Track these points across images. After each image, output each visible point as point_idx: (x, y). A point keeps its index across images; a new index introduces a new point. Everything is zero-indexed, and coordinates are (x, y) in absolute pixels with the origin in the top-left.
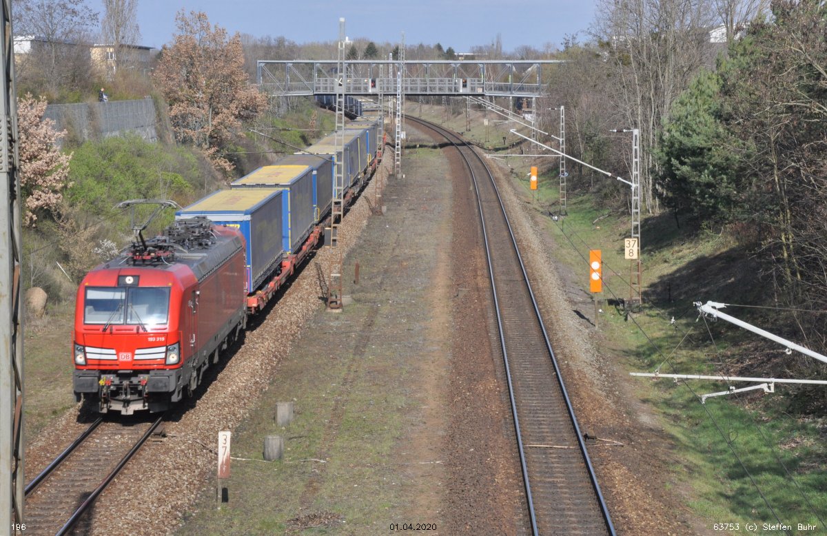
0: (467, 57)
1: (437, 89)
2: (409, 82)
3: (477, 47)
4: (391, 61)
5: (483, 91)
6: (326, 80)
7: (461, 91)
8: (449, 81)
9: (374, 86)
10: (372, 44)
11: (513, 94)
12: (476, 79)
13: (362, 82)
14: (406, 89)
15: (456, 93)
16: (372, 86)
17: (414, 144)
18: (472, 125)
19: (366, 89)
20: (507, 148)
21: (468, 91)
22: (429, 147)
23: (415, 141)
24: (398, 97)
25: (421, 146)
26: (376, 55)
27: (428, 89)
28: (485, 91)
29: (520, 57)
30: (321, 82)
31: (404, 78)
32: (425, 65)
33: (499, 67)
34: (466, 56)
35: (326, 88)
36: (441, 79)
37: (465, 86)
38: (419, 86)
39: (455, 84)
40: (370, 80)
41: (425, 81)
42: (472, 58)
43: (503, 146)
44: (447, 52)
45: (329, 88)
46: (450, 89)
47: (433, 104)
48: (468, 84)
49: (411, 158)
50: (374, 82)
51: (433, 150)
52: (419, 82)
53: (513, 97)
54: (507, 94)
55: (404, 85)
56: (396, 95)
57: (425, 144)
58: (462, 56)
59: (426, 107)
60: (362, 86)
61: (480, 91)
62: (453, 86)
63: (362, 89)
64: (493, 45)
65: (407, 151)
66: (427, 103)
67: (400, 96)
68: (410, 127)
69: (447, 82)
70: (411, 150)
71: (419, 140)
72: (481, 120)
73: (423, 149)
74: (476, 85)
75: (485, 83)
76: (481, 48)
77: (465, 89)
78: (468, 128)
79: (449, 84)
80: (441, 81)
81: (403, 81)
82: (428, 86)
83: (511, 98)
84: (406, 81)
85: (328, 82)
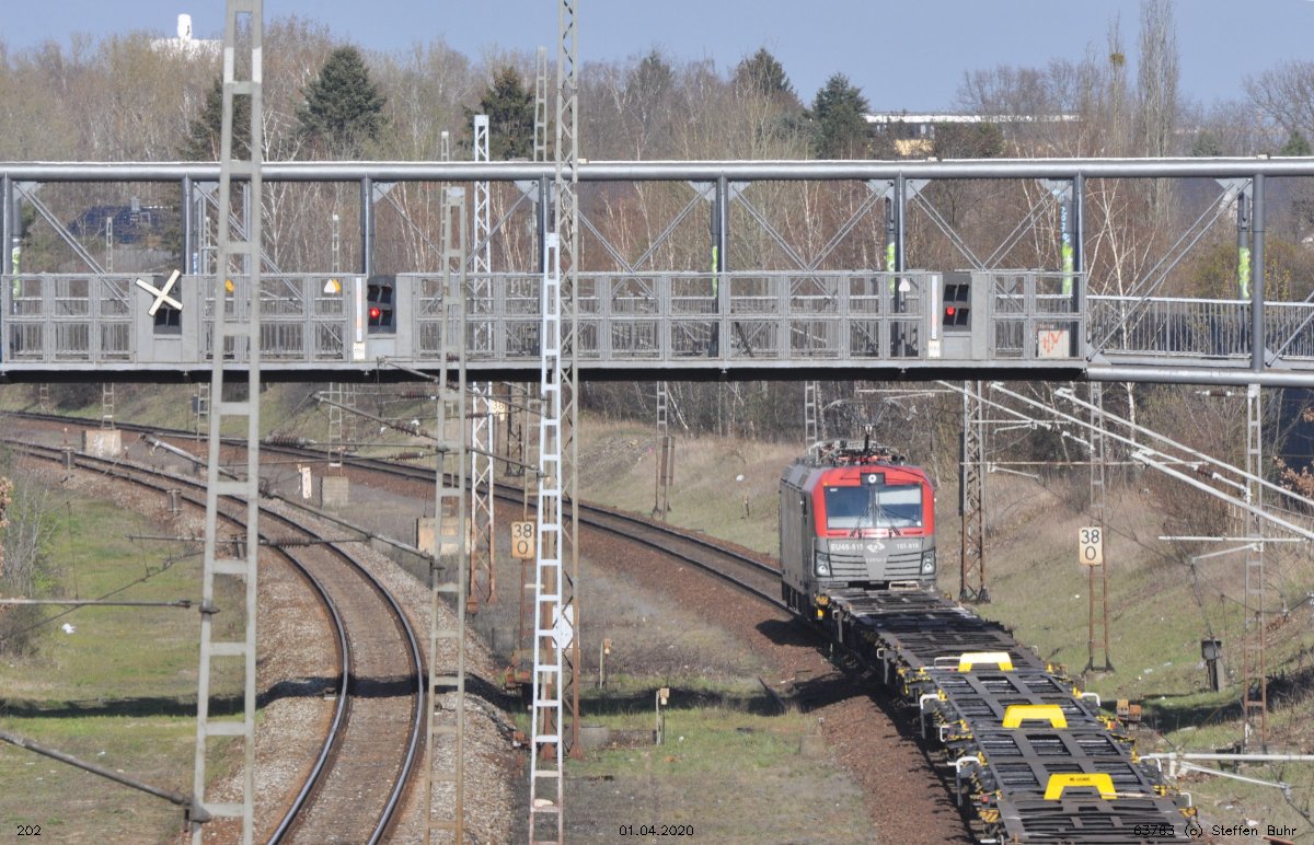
0: (947, 140)
1: (783, 337)
2: (604, 295)
3: (1004, 74)
4: (483, 163)
5: (1074, 350)
6: (79, 288)
7: (936, 349)
8: (858, 286)
9: (382, 320)
10: (347, 56)
11: (1267, 367)
12: (1031, 275)
13: (308, 296)
14: (589, 336)
15: (903, 363)
16: (373, 323)
17: (632, 684)
18: (995, 562)
19: (332, 339)
20: (1232, 712)
21: (975, 347)
22: (735, 702)
23: (640, 662)
24: (545, 387)
25: (683, 698)
26: (373, 131)
27: (726, 337)
28: (1086, 349)
29: (1280, 134)
30: (48, 297)
31: (575, 273)
32: (706, 191)
33: (1164, 203)
34: (943, 128)
35: (78, 337)
36: (805, 273)
37: (957, 319)
38: (666, 317)
39: (898, 303)
40: (360, 285)
41: (706, 286)
42: (985, 141)
43: (1204, 699)
44: (822, 107)
45: (95, 338)
46: (863, 341)
47: (742, 433)
48: (981, 302)
49: (623, 772)
50: (381, 294)
51: (756, 720)
52: (664, 294)
53: (1265, 386)
54: (1231, 368)
55: (577, 316)
56: (534, 376)
57: (703, 682)
58: (911, 131)
59: (697, 452)
60: (310, 320)
61: (1053, 349)
62: (886, 317)
63: (309, 337)
64: (1117, 59)
65: (597, 728)
66: (706, 423)
67: (556, 387)
68: (601, 579)
69: (845, 296)
70: (618, 722)
71: (662, 658)
72: (1057, 532)
73: (695, 712)
74: (1031, 315)
75: (1086, 297)
76: (1030, 79)
77: (957, 339)
78: (973, 582)
79: (856, 305)
80: (807, 287)
81: (567, 286)
82: (725, 319)
83: (1254, 392)
84: (587, 286)
85: (95, 296)
